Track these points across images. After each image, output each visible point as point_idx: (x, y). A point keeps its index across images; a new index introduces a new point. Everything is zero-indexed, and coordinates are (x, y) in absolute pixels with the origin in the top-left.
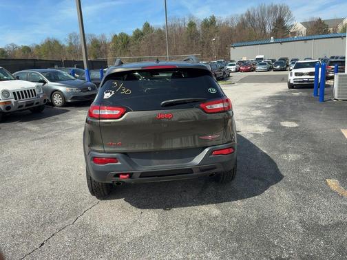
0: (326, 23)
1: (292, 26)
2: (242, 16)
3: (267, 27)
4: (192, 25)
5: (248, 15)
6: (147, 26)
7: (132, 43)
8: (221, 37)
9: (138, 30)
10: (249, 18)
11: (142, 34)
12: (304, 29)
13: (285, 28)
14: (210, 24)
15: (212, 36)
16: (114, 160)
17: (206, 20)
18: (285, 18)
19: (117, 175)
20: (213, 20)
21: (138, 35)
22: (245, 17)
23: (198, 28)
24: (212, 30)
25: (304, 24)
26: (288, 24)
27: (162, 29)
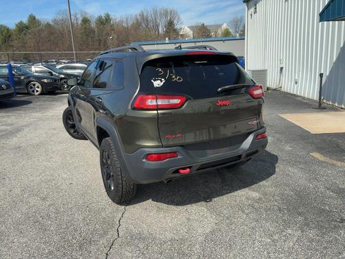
0: (208, 28)
1: (181, 29)
2: (136, 15)
3: (160, 29)
4: (86, 21)
5: (142, 15)
6: (32, 19)
7: (15, 37)
8: (118, 36)
9: (21, 23)
10: (144, 19)
11: (27, 28)
12: (190, 33)
13: (175, 30)
14: (104, 21)
15: (108, 35)
16: (174, 154)
17: (100, 18)
18: (175, 22)
19: (177, 171)
20: (108, 19)
21: (22, 28)
22: (139, 18)
23: (93, 25)
24: (108, 28)
25: (191, 28)
26: (177, 27)
27: (51, 23)
